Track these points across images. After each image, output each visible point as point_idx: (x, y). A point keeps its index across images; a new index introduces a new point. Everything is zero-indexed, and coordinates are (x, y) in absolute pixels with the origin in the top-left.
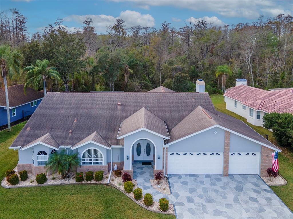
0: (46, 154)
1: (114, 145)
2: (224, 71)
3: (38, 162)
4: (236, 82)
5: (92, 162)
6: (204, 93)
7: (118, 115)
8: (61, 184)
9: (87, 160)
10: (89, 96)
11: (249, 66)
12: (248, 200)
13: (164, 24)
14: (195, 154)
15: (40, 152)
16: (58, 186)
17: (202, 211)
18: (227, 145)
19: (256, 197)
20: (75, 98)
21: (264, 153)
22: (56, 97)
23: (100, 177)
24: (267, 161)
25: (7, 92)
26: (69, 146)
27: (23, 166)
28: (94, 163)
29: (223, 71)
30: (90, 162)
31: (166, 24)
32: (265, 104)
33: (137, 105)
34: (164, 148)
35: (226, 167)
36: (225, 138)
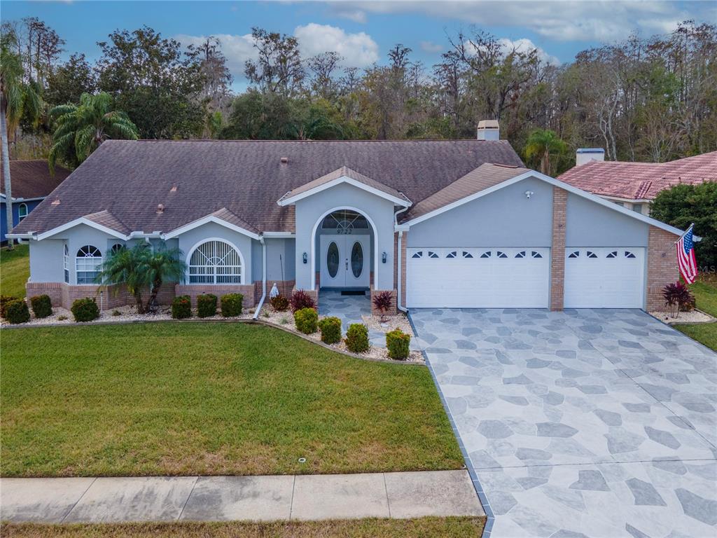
0: (98, 254)
1: (270, 230)
2: (546, 141)
3: (78, 276)
4: (578, 155)
5: (215, 275)
6: (499, 141)
7: (281, 180)
8: (136, 322)
9: (202, 270)
10: (210, 148)
11: (609, 139)
12: (618, 345)
13: (394, 53)
14: (477, 253)
15: (83, 248)
16: (126, 324)
17: (497, 360)
18: (559, 226)
19: (636, 341)
20: (173, 150)
21: (656, 248)
22: (126, 148)
23: (233, 307)
24: (663, 268)
25: (7, 152)
26: (156, 234)
27: (41, 286)
28: (220, 280)
29: (543, 143)
30: (209, 275)
31: (400, 52)
32: (652, 187)
33: (328, 163)
34: (396, 235)
35: (557, 289)
36: (555, 208)
